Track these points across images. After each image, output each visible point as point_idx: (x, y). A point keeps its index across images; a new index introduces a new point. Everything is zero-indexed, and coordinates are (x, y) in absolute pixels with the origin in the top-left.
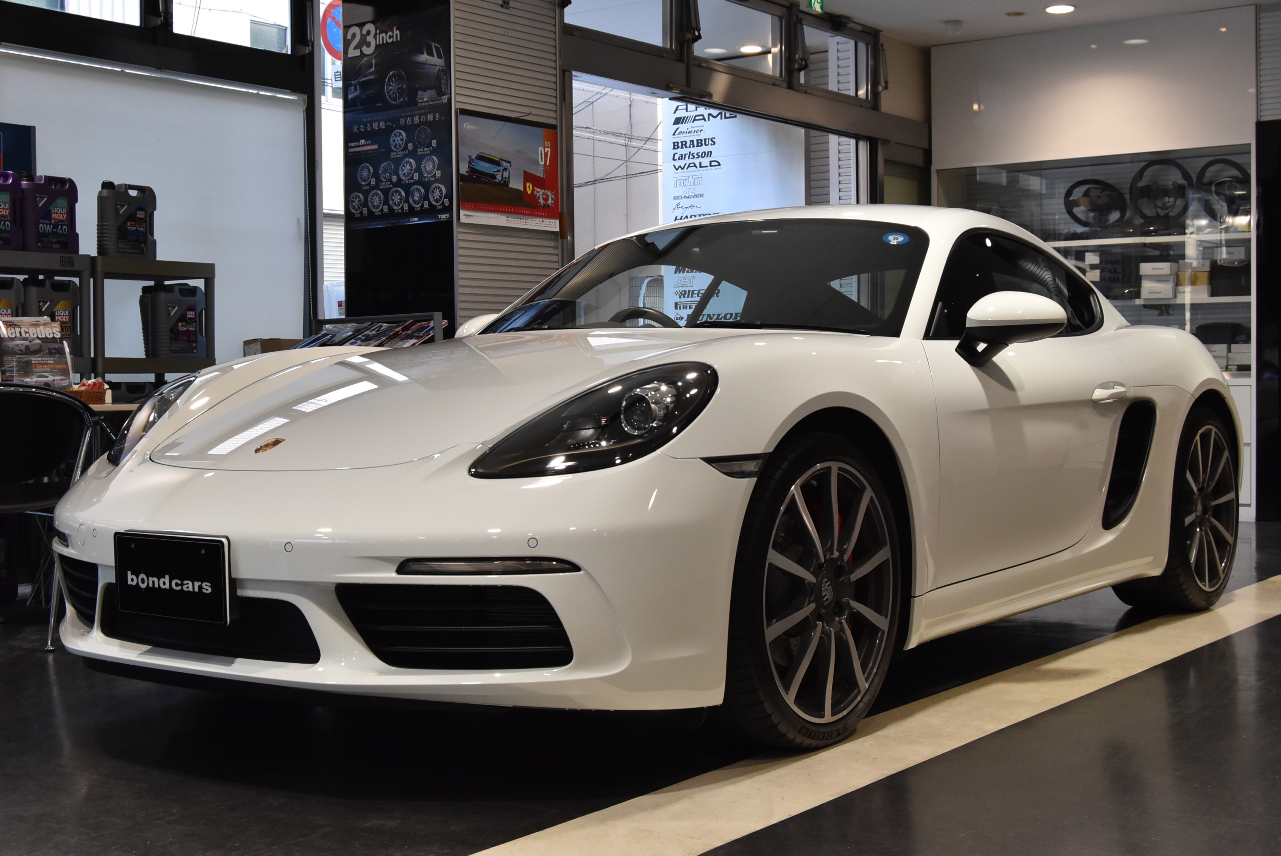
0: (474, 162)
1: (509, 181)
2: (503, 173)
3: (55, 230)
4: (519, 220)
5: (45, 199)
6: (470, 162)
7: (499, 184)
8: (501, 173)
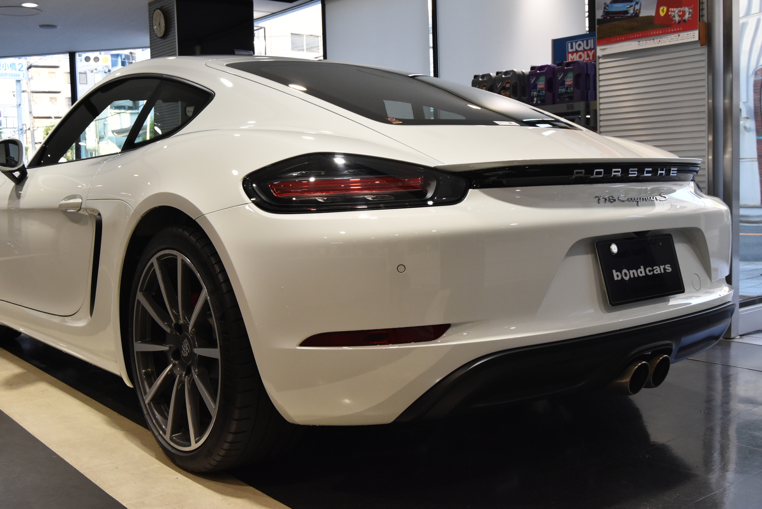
0: (608, 7)
1: (640, 12)
2: (635, 7)
3: (566, 91)
4: (652, 41)
5: (562, 75)
6: (605, 8)
7: (632, 17)
8: (633, 7)
